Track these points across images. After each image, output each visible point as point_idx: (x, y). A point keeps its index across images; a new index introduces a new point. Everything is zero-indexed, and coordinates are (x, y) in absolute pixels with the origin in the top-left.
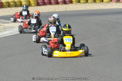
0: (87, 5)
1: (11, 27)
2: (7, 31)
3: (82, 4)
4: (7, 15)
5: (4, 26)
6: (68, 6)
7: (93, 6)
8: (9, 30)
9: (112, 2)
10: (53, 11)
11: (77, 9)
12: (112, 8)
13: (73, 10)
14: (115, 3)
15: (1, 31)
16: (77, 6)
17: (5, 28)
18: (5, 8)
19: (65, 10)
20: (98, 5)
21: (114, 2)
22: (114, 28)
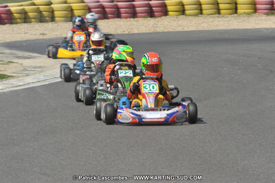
0: (200, 19)
1: (38, 67)
2: (32, 77)
3: (190, 18)
4: (25, 39)
5: (21, 64)
6: (158, 22)
7: (216, 23)
8: (35, 73)
9: (257, 14)
10: (126, 32)
11: (179, 29)
12: (258, 27)
13: (170, 30)
14: (264, 17)
15: (19, 77)
16: (180, 22)
17: (25, 70)
18: (17, 23)
19: (152, 31)
20: (227, 19)
21: (261, 13)
22: (272, 72)
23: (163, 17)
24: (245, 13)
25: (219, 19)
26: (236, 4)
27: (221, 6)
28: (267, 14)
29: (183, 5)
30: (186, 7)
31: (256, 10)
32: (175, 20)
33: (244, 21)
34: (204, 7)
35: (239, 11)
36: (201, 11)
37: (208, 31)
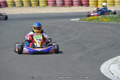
23: (5, 8)
24: (43, 6)
25: (31, 9)
26: (39, 2)
27: (32, 3)
28: (53, 6)
29: (14, 2)
30: (16, 3)
31: (48, 4)
32: (10, 9)
33: (42, 9)
34: (24, 3)
35: (40, 5)
36: (23, 5)
37: (25, 14)
